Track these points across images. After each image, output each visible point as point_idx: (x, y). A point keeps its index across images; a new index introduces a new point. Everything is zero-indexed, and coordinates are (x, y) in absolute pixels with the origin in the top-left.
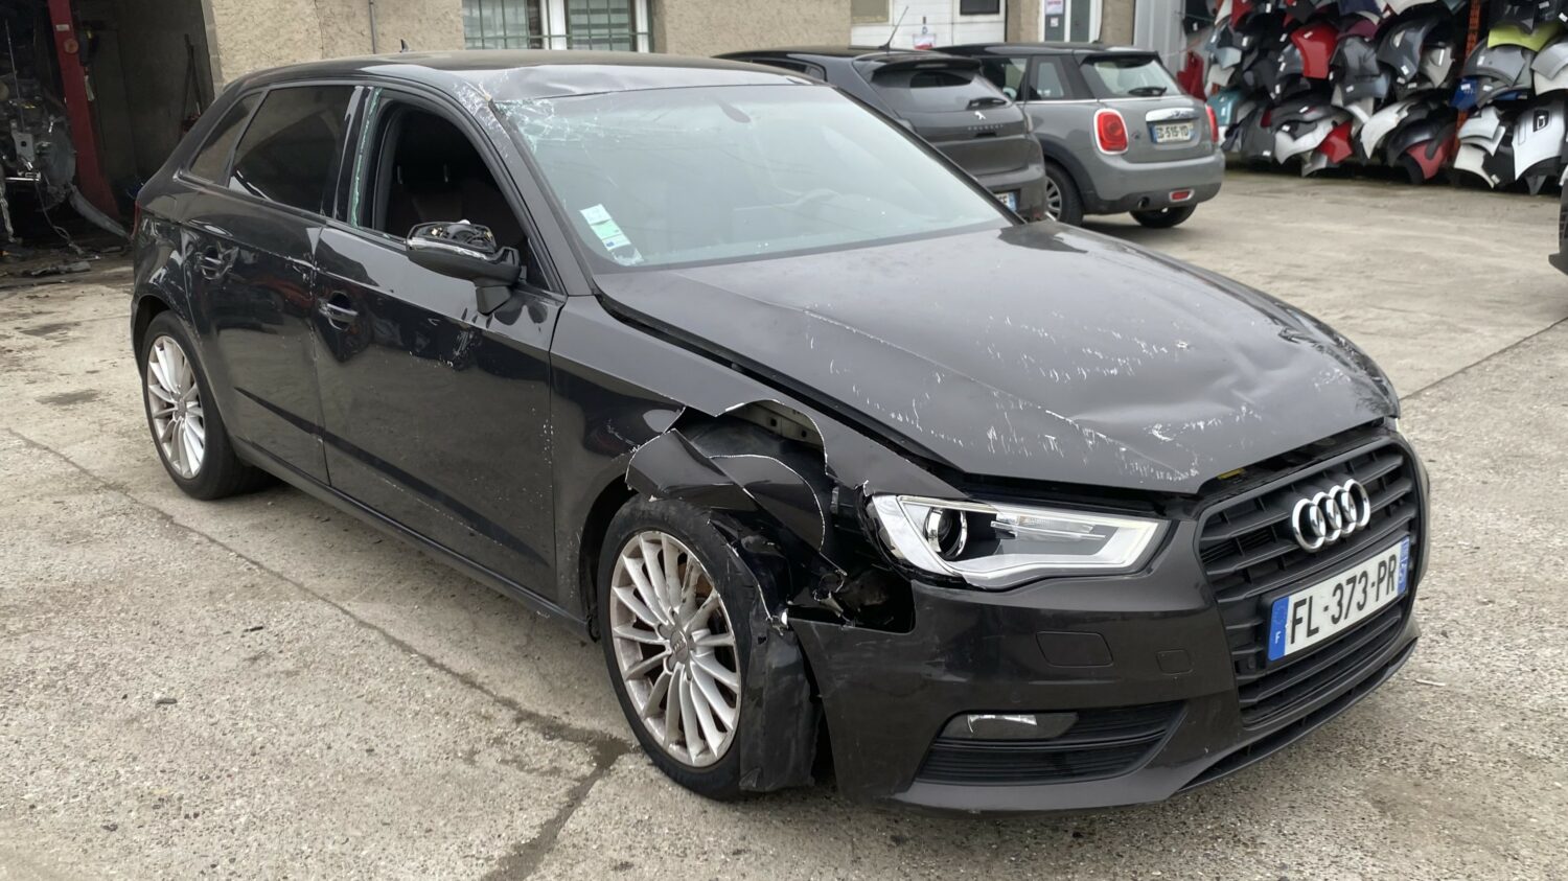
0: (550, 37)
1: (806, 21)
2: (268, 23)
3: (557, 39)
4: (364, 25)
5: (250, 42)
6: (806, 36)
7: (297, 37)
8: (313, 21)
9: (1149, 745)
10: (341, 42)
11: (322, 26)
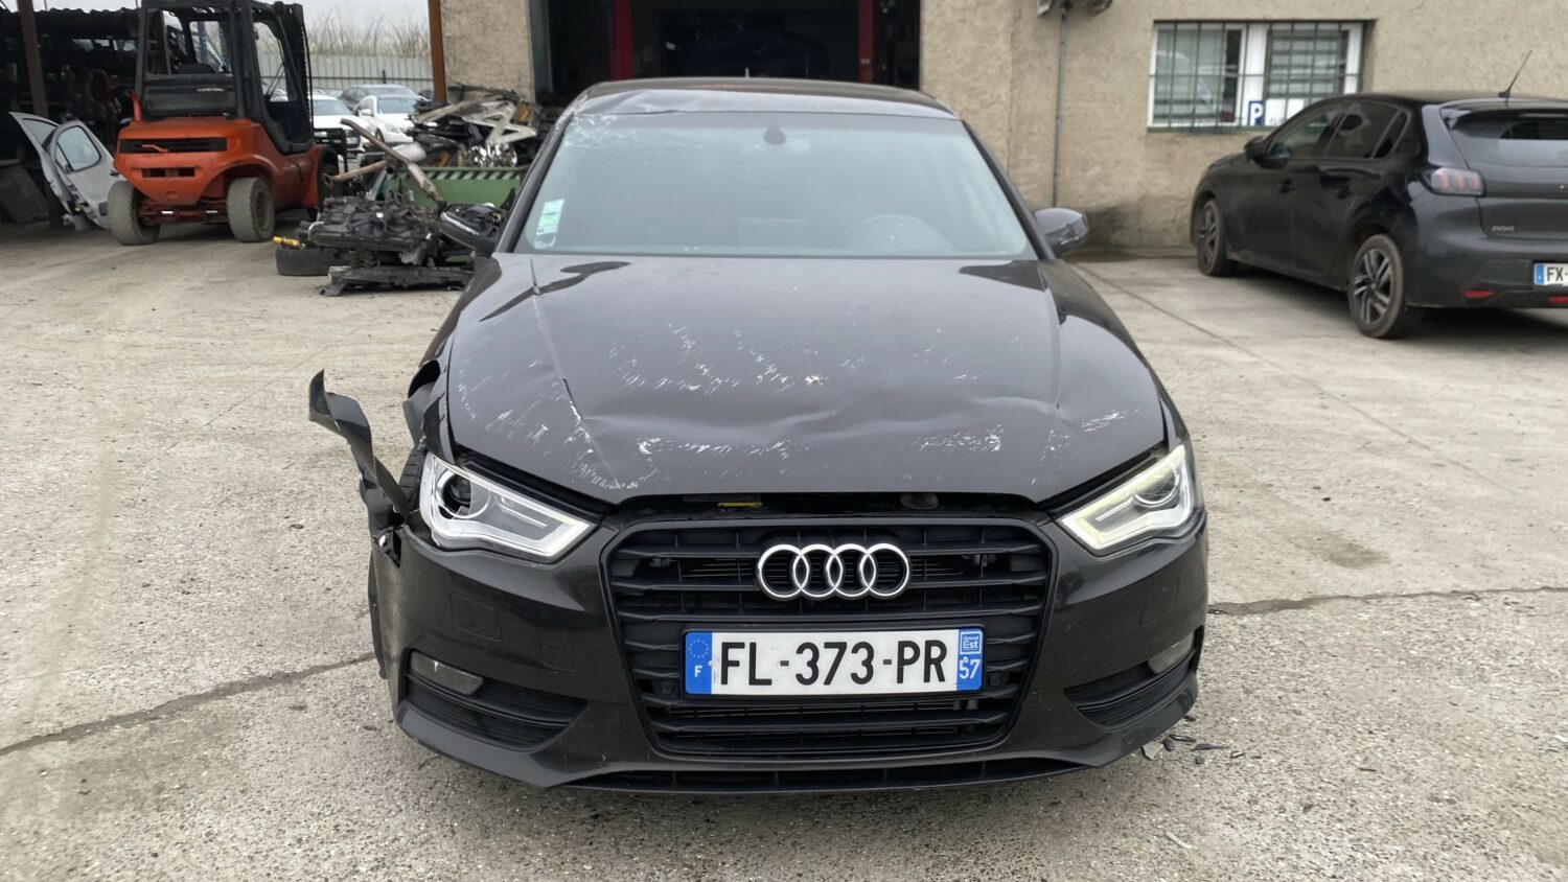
0: (1244, 76)
1: (1559, 66)
2: (968, 59)
3: (1253, 78)
4: (1052, 61)
5: (951, 75)
6: (1557, 82)
7: (991, 71)
8: (1008, 58)
9: (553, 731)
10: (1029, 76)
11: (1014, 62)
